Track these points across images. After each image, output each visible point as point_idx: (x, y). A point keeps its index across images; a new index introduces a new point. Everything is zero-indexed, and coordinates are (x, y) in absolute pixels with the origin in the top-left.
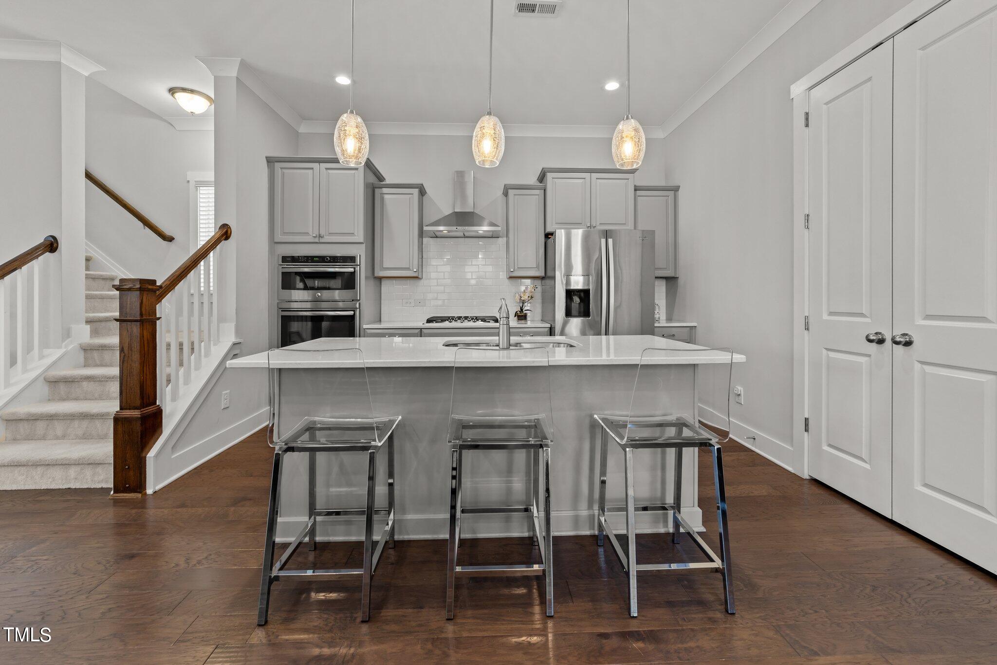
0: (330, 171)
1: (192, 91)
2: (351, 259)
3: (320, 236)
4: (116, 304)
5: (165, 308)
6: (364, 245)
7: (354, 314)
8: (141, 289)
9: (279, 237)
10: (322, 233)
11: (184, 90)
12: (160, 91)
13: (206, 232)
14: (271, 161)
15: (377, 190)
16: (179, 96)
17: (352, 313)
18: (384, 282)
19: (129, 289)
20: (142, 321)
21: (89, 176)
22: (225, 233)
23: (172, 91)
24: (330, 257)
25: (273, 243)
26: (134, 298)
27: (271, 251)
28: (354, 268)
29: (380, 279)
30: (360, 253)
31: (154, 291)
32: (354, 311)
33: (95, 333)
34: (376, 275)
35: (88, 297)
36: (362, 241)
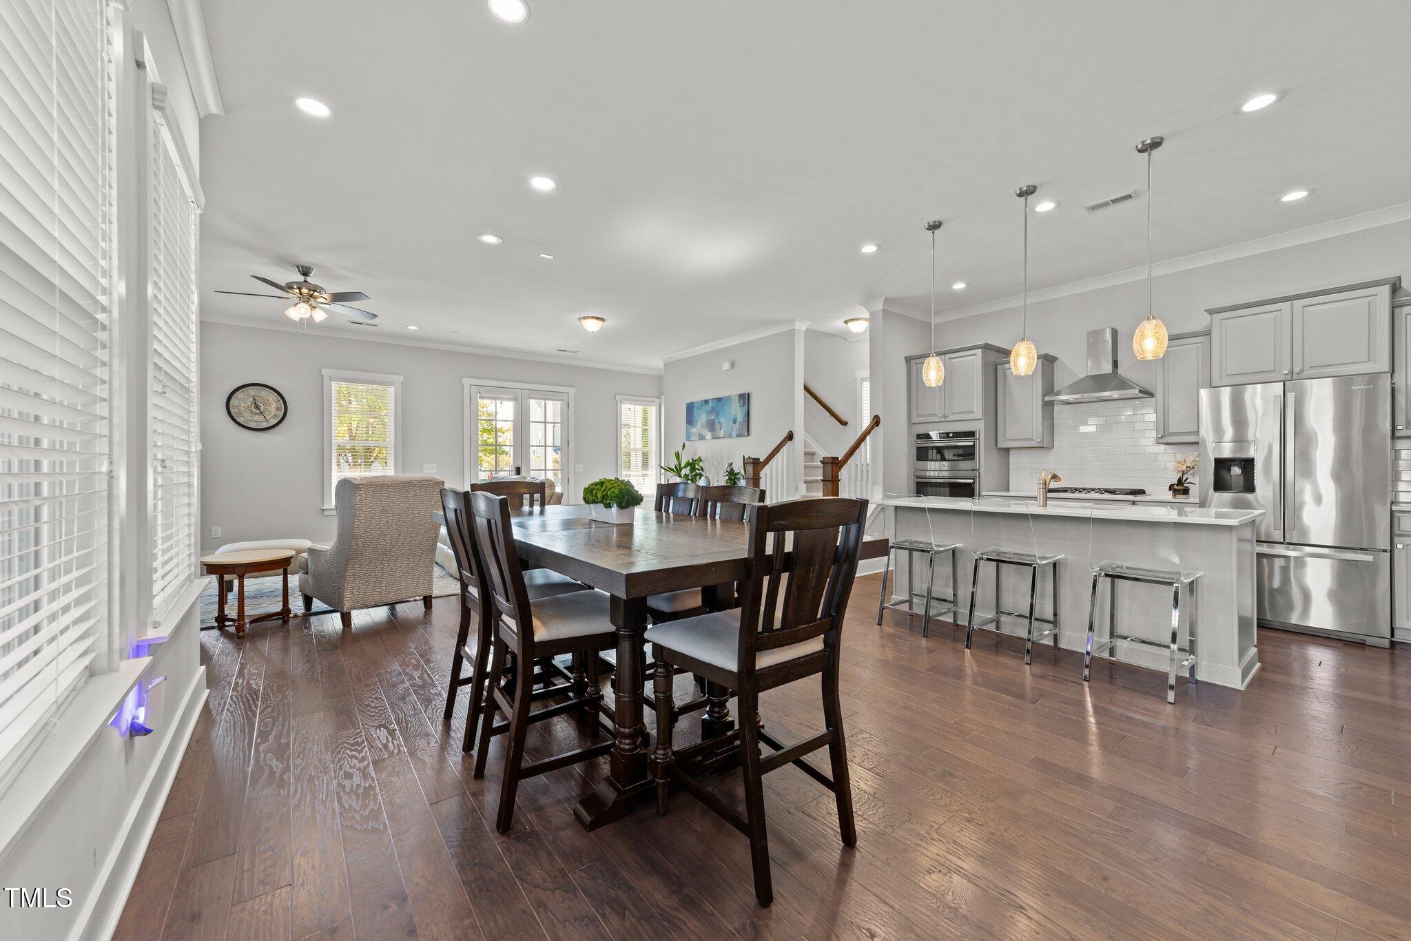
0: (953, 360)
1: (857, 319)
2: (971, 434)
3: (945, 416)
4: (821, 471)
5: (844, 474)
6: (983, 421)
7: (974, 482)
8: (832, 463)
9: (915, 419)
10: (947, 412)
11: (853, 320)
12: (839, 324)
13: (866, 422)
14: (908, 360)
15: (998, 367)
16: (850, 324)
17: (972, 481)
18: (1012, 452)
19: (827, 463)
20: (832, 481)
21: (806, 389)
22: (876, 422)
23: (846, 322)
24: (953, 433)
25: (911, 424)
26: (829, 467)
27: (909, 431)
28: (974, 442)
29: (1008, 450)
30: (979, 427)
31: (838, 464)
32: (974, 479)
33: (808, 489)
34: (999, 446)
35: (806, 467)
36: (981, 417)
